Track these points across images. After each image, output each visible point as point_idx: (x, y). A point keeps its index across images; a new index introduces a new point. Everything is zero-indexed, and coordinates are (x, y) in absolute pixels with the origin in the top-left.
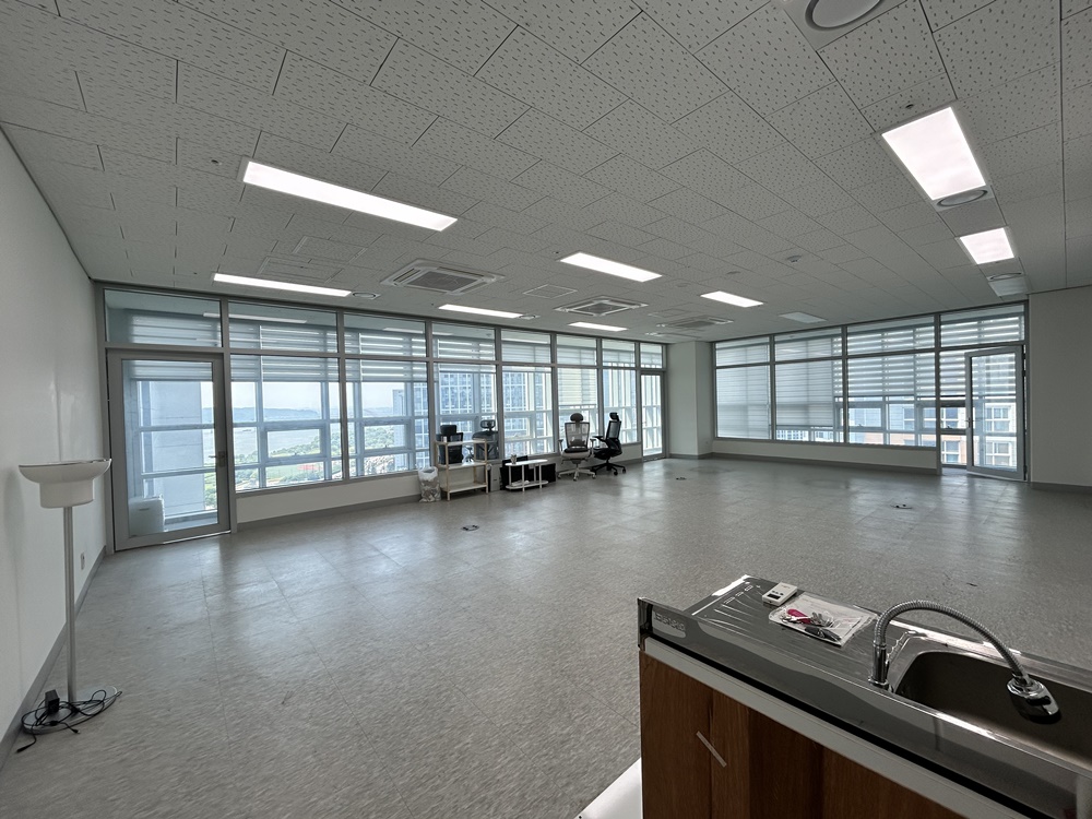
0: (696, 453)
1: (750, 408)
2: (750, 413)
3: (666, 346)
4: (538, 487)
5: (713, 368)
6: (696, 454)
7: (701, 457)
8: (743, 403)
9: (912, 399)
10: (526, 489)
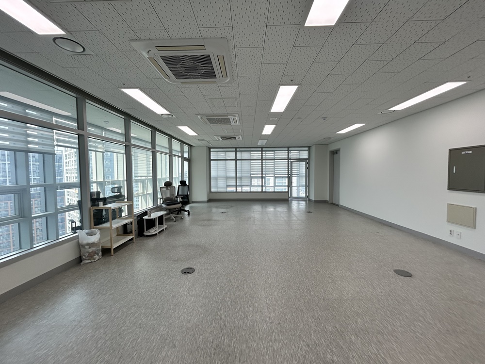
0: (206, 200)
1: (218, 179)
2: (218, 181)
3: (191, 147)
4: (163, 230)
5: (210, 160)
7: (208, 201)
8: (216, 176)
9: (273, 175)
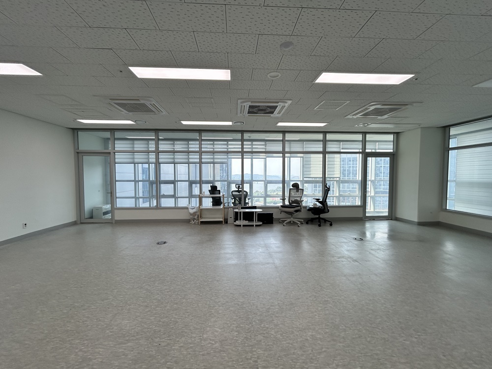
3: (397, 134)
4: (253, 225)
5: (446, 149)
6: (416, 220)
7: (421, 224)
10: (243, 226)
